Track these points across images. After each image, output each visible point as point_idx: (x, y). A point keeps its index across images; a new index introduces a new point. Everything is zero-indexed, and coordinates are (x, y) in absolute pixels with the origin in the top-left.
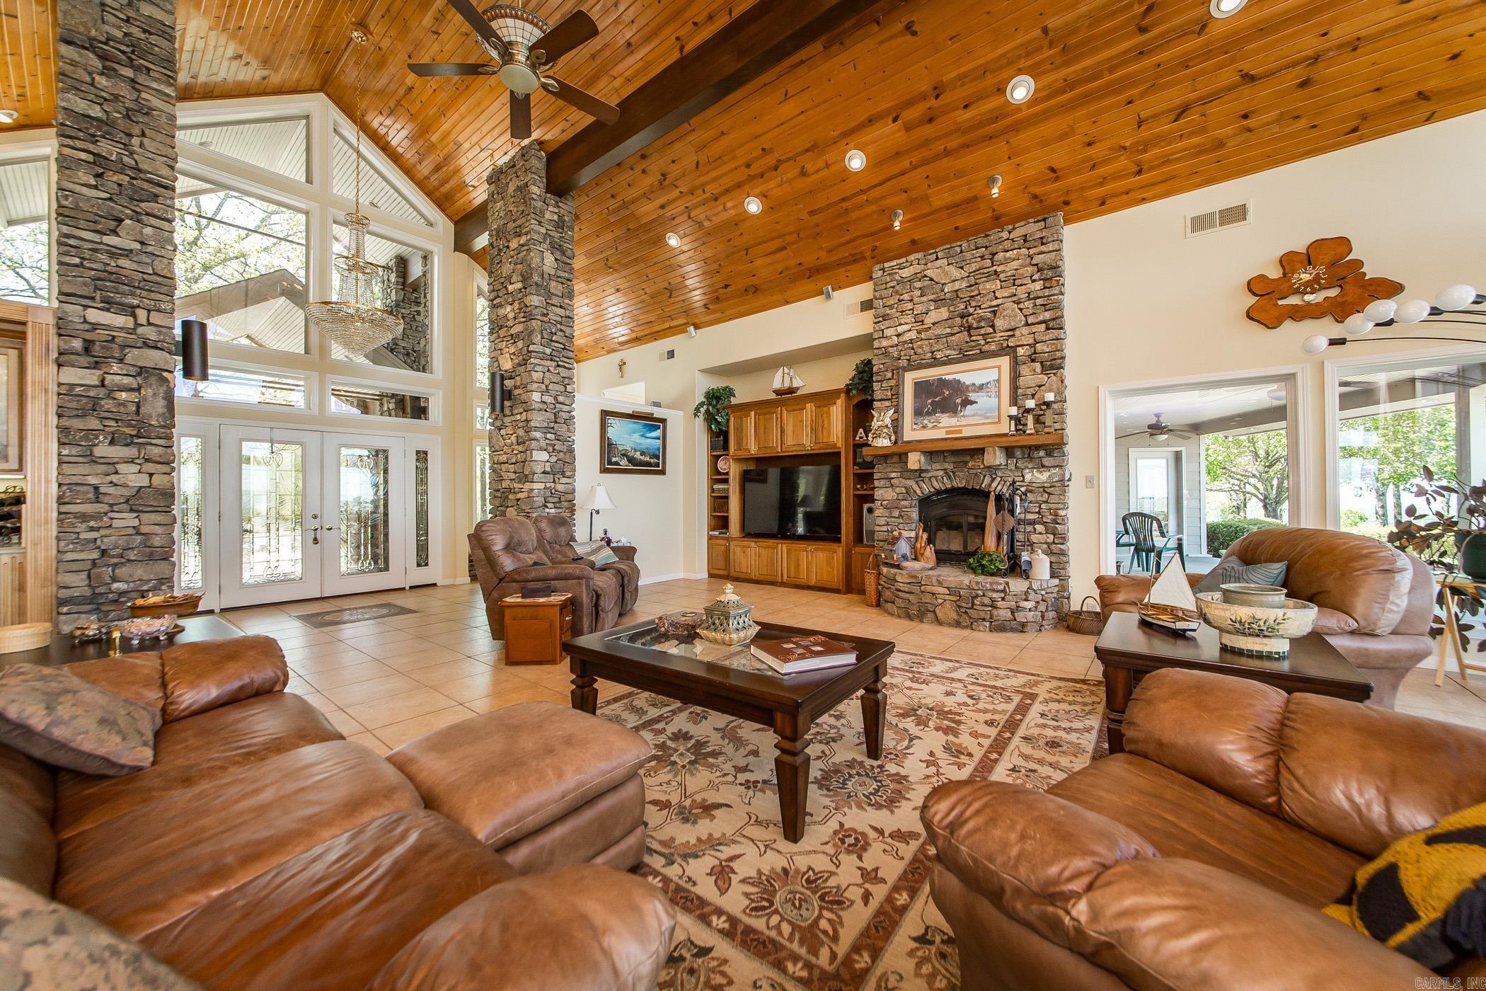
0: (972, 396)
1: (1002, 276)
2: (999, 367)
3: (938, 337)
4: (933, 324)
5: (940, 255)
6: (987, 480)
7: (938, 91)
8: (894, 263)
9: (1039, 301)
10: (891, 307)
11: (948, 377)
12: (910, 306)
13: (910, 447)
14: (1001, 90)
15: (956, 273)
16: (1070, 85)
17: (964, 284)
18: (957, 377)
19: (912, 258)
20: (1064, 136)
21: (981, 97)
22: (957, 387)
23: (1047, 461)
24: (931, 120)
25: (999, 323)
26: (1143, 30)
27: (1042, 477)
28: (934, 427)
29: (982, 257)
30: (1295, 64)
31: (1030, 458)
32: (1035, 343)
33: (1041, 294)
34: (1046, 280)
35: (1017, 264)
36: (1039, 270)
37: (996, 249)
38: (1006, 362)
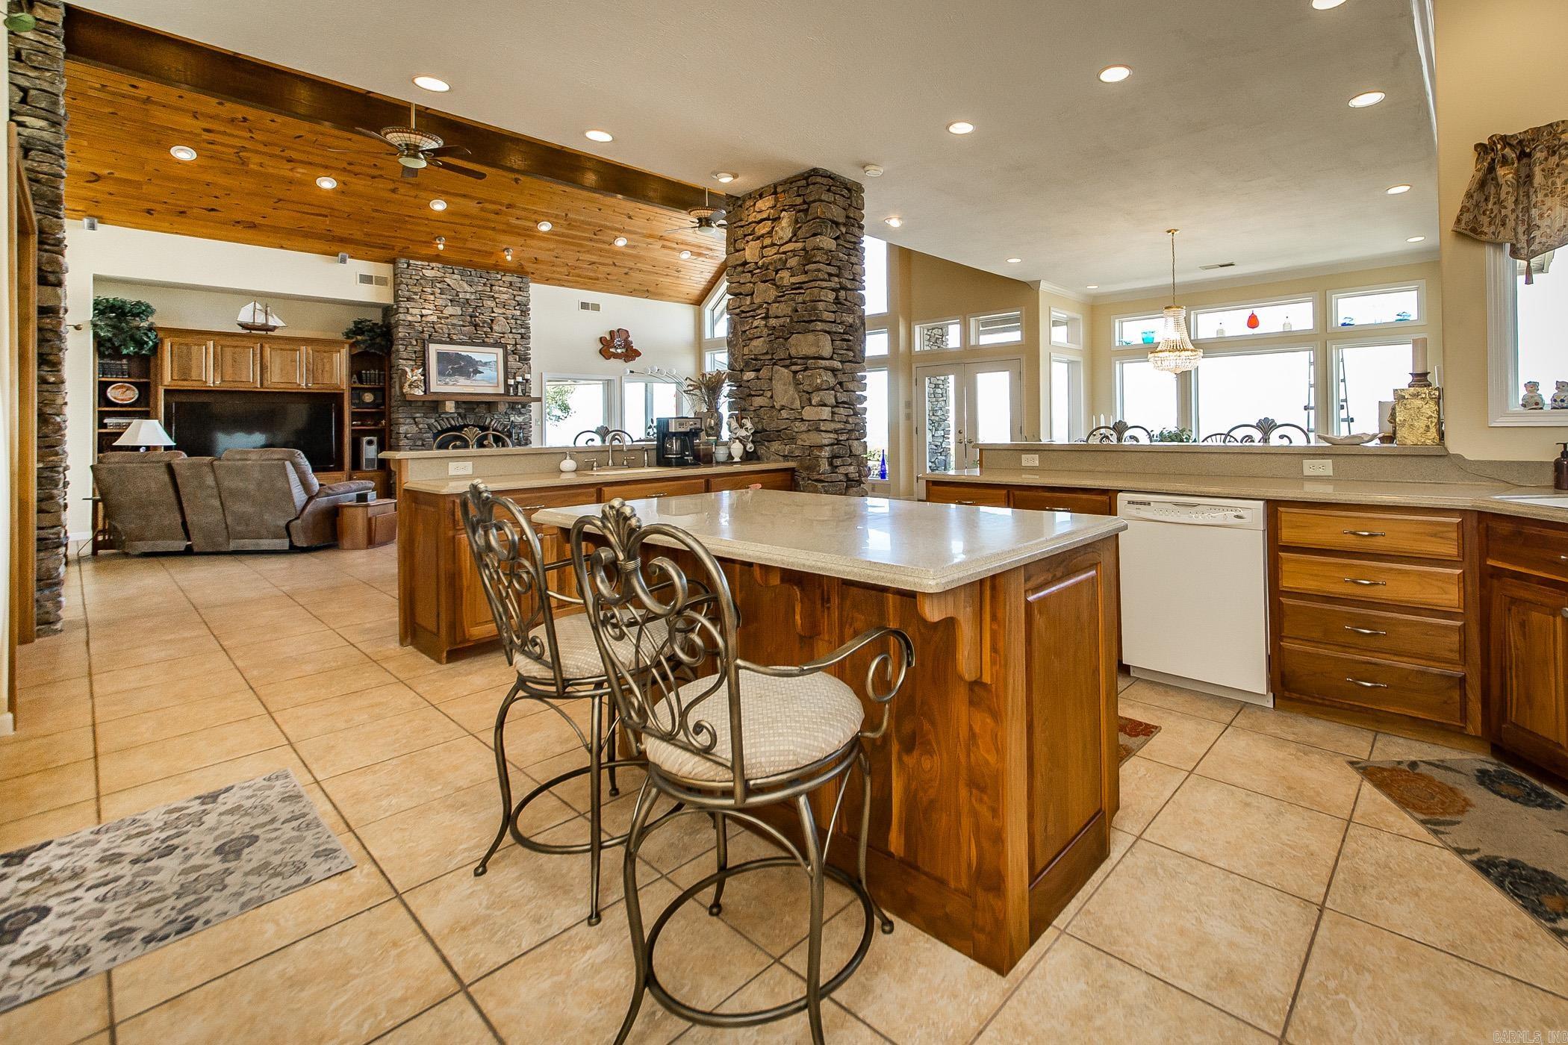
0: (480, 369)
1: (497, 300)
2: (497, 354)
3: (453, 325)
4: (451, 315)
5: (456, 271)
6: (488, 420)
7: (509, 206)
8: (420, 263)
9: (518, 322)
10: (416, 293)
11: (463, 353)
12: (432, 297)
13: (447, 397)
14: (537, 222)
15: (468, 288)
16: (563, 235)
17: (473, 297)
18: (470, 354)
19: (434, 264)
20: (549, 250)
21: (526, 219)
22: (470, 361)
23: (523, 410)
24: (497, 214)
25: (496, 328)
26: (595, 234)
27: (520, 419)
28: (453, 385)
29: (485, 285)
30: (625, 267)
31: (513, 408)
32: (516, 344)
33: (519, 318)
34: (522, 311)
35: (506, 296)
36: (519, 305)
37: (493, 282)
38: (500, 351)
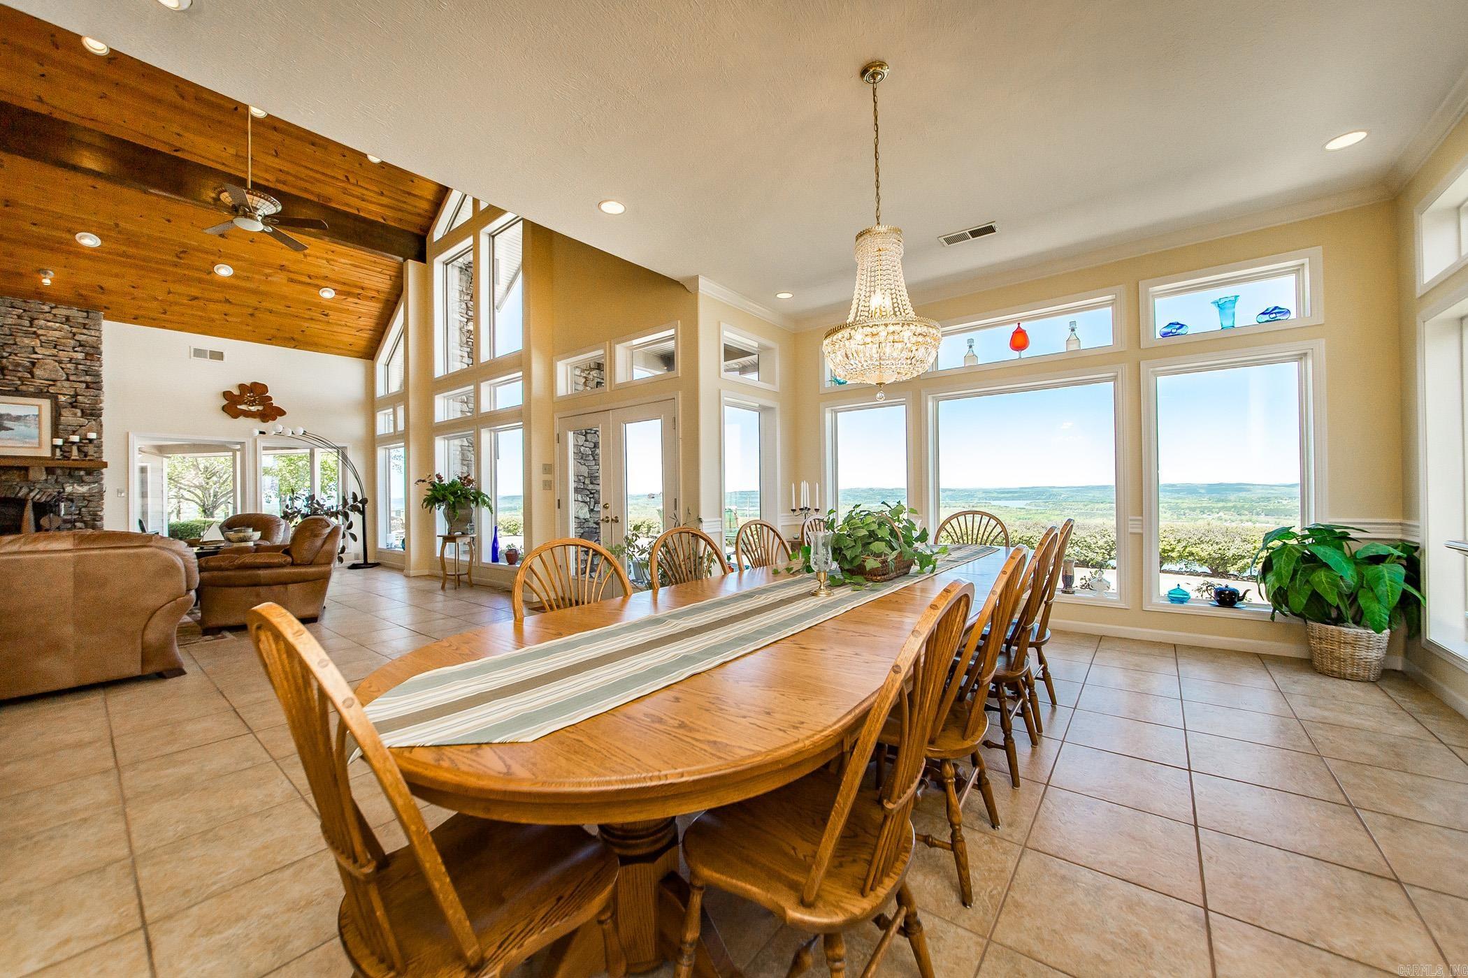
0: (8, 424)
1: (42, 338)
2: (40, 406)
9: (80, 367)
14: (73, 233)
16: (125, 254)
20: (116, 276)
21: (55, 227)
23: (86, 479)
25: (37, 372)
26: (178, 257)
27: (83, 489)
29: (20, 317)
30: (248, 306)
31: (71, 476)
32: (76, 395)
33: (82, 362)
34: (87, 354)
35: (57, 334)
36: (80, 345)
37: (35, 315)
38: (46, 404)
